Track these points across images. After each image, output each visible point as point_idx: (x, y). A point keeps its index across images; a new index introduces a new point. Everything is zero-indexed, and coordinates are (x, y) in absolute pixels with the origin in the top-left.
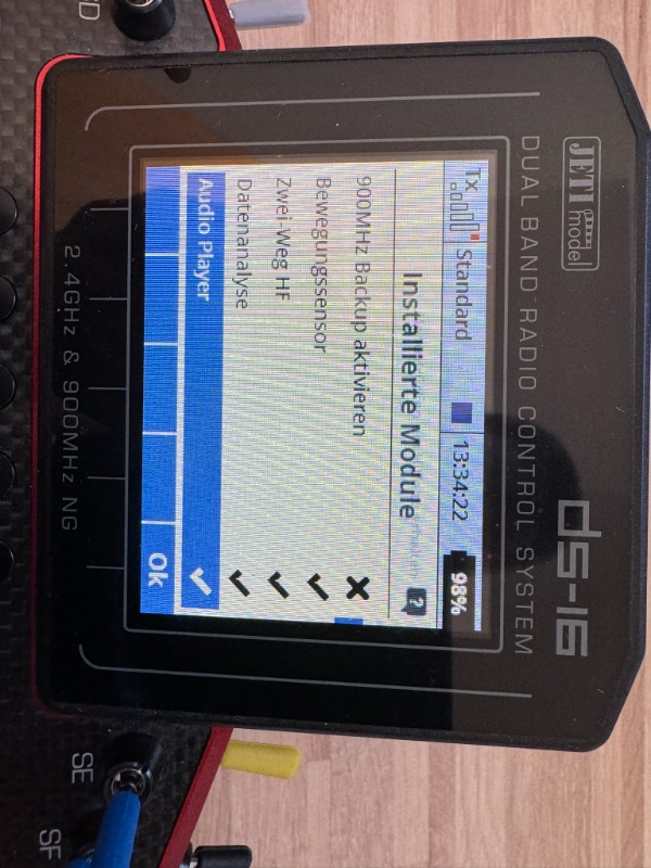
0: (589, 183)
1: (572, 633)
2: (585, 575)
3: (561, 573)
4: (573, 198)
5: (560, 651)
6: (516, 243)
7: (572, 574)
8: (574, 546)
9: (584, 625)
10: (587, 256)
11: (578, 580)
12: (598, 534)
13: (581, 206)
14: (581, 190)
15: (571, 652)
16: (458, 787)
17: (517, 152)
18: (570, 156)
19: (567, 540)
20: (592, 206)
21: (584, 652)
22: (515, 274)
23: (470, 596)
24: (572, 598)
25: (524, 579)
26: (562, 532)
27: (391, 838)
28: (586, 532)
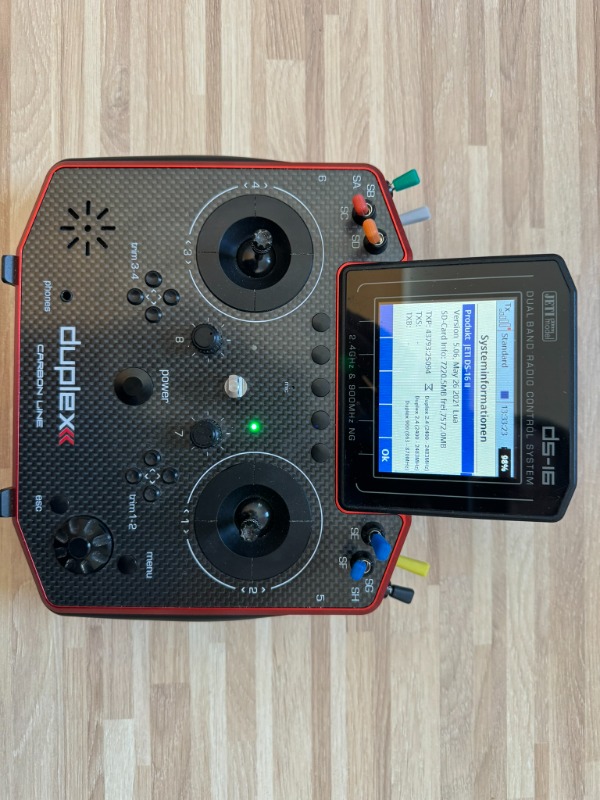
0: (552, 308)
1: (549, 476)
2: (553, 454)
3: (544, 454)
4: (547, 314)
5: (544, 483)
6: (525, 331)
7: (548, 454)
8: (549, 444)
9: (553, 473)
10: (553, 335)
11: (550, 457)
12: (557, 439)
13: (550, 317)
14: (549, 311)
15: (548, 483)
16: (508, 607)
17: (525, 297)
18: (545, 299)
19: (546, 442)
20: (554, 317)
21: (553, 483)
22: (525, 343)
23: (509, 464)
24: (548, 463)
25: (529, 456)
26: (544, 438)
27: (472, 629)
28: (553, 438)
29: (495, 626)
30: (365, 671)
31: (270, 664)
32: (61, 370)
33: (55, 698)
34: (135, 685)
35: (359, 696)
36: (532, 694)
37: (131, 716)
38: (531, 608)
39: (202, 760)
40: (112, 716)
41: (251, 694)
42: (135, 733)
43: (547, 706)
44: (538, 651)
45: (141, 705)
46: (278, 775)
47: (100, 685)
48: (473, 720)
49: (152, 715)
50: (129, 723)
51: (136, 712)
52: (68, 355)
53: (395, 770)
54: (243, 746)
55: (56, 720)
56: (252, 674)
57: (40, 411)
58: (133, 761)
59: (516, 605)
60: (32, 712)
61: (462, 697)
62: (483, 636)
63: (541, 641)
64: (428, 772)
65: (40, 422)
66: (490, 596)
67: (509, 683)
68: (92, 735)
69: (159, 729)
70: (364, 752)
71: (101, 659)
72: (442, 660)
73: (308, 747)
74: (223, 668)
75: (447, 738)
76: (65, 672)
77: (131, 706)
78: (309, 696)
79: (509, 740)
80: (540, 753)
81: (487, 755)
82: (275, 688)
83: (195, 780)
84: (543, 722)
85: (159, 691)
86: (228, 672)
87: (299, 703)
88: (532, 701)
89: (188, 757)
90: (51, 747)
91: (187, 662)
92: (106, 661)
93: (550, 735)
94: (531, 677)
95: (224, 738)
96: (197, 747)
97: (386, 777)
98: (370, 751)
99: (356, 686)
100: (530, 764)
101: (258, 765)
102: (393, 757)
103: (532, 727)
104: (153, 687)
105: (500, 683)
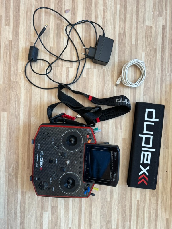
2: (115, 177)
4: (115, 155)
21: (115, 181)
27: (107, 199)
28: (115, 174)
29: (111, 198)
30: (88, 205)
31: (72, 203)
32: (41, 158)
33: (35, 208)
34: (49, 206)
35: (87, 209)
36: (117, 210)
37: (48, 211)
38: (117, 195)
39: (59, 219)
40: (45, 211)
41: (68, 208)
42: (49, 214)
43: (119, 212)
44: (118, 203)
45: (50, 209)
46: (72, 222)
47: (43, 206)
48: (106, 214)
49: (51, 211)
50: (48, 213)
51: (49, 211)
52: (42, 156)
53: (92, 222)
54: (67, 217)
55: (35, 211)
56: (69, 205)
57: (37, 165)
58: (48, 219)
59: (115, 195)
60: (31, 210)
61: (104, 210)
62: (109, 200)
63: (118, 201)
64: (98, 223)
65: (37, 166)
66: (110, 193)
67: (113, 208)
68: (41, 214)
69: (52, 214)
70: (87, 219)
71: (43, 202)
72: (101, 204)
73: (78, 218)
74: (64, 204)
75: (102, 217)
76: (37, 203)
77: (48, 210)
78: (78, 209)
79: (112, 218)
80: (118, 220)
81: (108, 220)
82: (72, 207)
83: (58, 222)
84: (118, 215)
85: (53, 207)
86: (65, 204)
87: (76, 210)
88: (117, 211)
89: (57, 218)
90: (34, 216)
91: (58, 202)
92: (44, 202)
93: (120, 217)
94: (116, 207)
95: (63, 216)
96: (59, 216)
97: (91, 223)
98: (88, 219)
99: (86, 207)
100: (116, 222)
101: (69, 220)
102: (92, 220)
103: (116, 216)
104: (52, 206)
105: (111, 208)
